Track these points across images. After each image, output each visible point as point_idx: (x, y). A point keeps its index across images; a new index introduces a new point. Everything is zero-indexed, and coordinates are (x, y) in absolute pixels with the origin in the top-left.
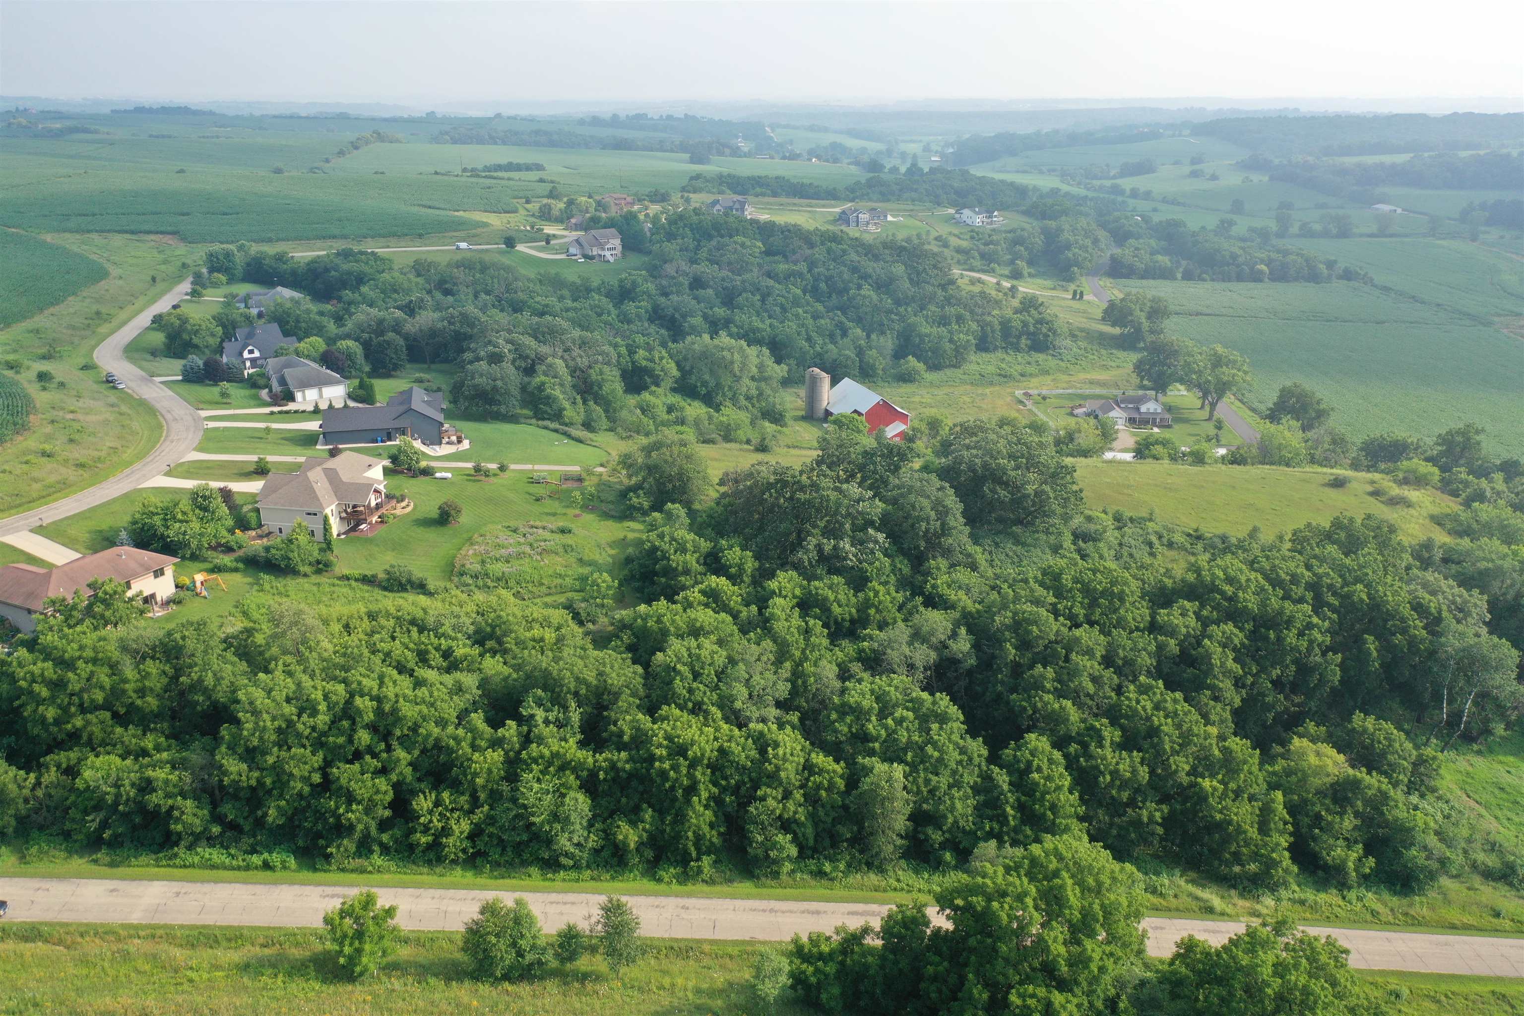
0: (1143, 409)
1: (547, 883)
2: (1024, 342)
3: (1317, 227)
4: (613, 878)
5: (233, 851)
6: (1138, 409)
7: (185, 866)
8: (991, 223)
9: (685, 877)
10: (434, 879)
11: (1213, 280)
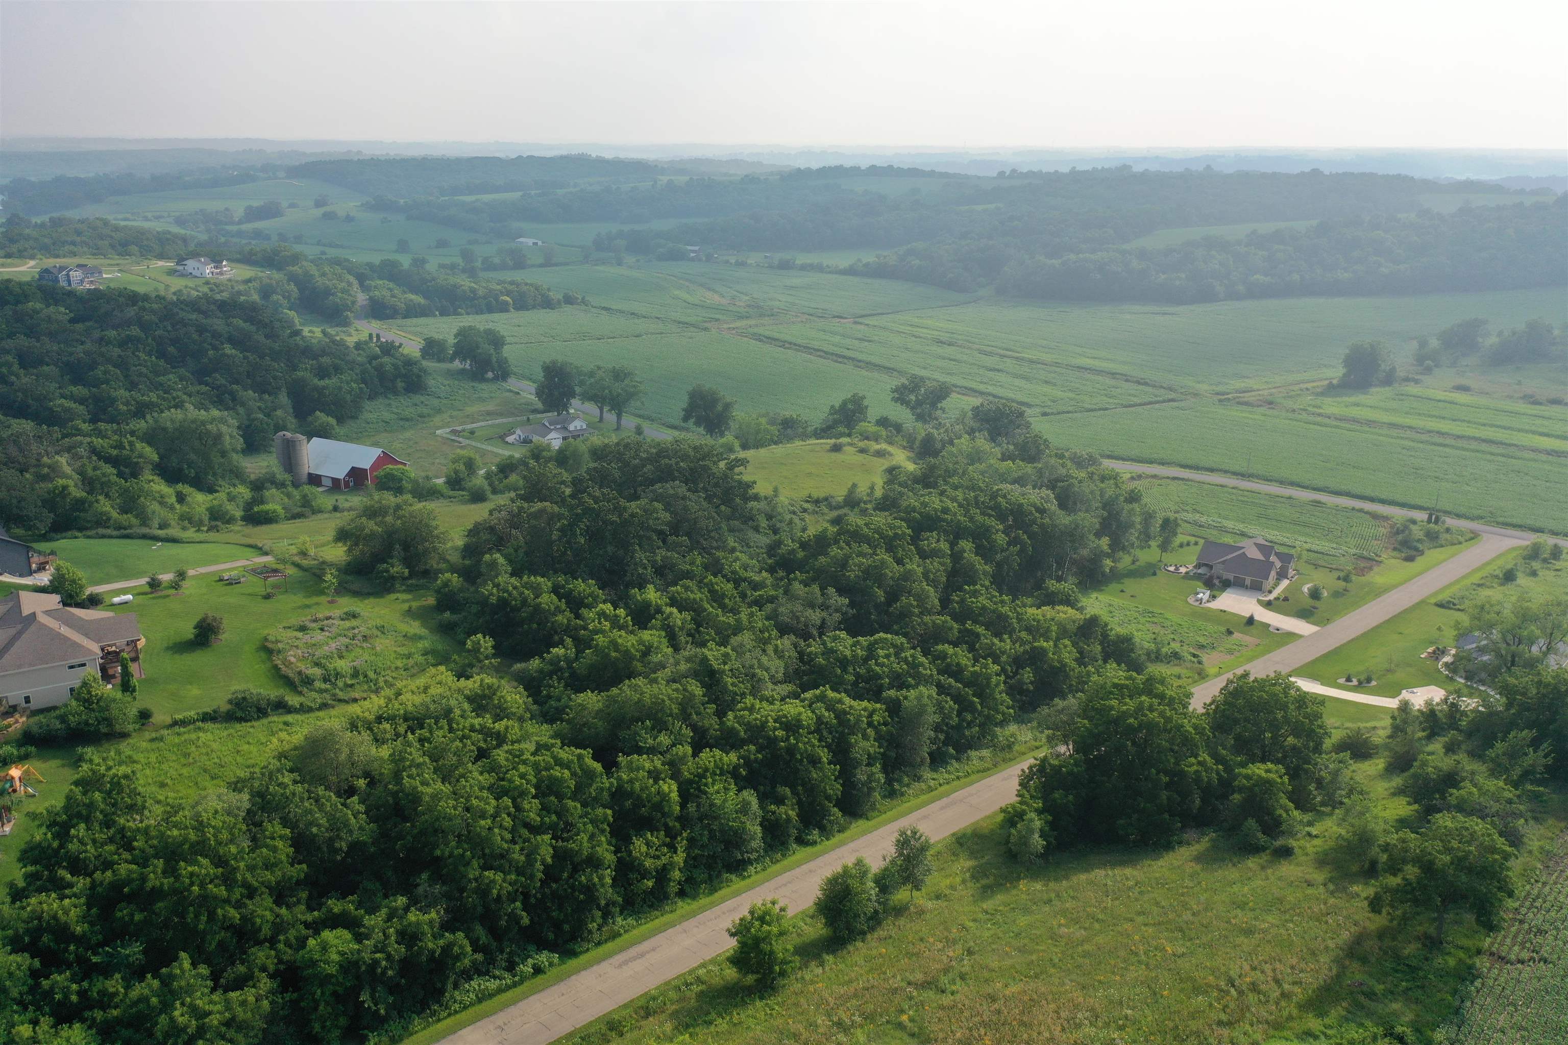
0: (571, 427)
1: (747, 881)
2: (400, 385)
3: (497, 260)
4: (784, 856)
5: (497, 973)
6: (565, 428)
7: (465, 1008)
8: (221, 273)
9: (826, 832)
10: (668, 918)
11: (468, 314)
